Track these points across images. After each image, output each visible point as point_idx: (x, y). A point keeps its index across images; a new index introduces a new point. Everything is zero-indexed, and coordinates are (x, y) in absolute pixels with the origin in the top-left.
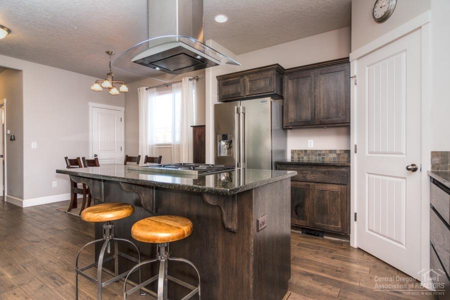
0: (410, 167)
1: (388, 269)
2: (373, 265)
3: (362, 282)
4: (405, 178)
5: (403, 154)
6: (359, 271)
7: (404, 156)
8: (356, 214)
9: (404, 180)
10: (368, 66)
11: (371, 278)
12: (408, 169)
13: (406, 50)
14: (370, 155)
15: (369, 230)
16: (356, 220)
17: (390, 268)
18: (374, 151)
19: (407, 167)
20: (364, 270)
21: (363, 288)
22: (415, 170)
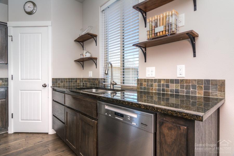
0: (44, 85)
1: (33, 135)
2: (26, 136)
3: (24, 147)
4: (41, 90)
5: (40, 80)
6: (20, 143)
7: (41, 81)
8: (12, 114)
9: (41, 91)
10: (20, 33)
11: (27, 142)
12: (43, 86)
13: (41, 33)
14: (22, 80)
15: (21, 120)
16: (12, 117)
17: (34, 134)
18: (25, 78)
19: (43, 85)
20: (23, 141)
21: (25, 149)
22: (46, 86)
